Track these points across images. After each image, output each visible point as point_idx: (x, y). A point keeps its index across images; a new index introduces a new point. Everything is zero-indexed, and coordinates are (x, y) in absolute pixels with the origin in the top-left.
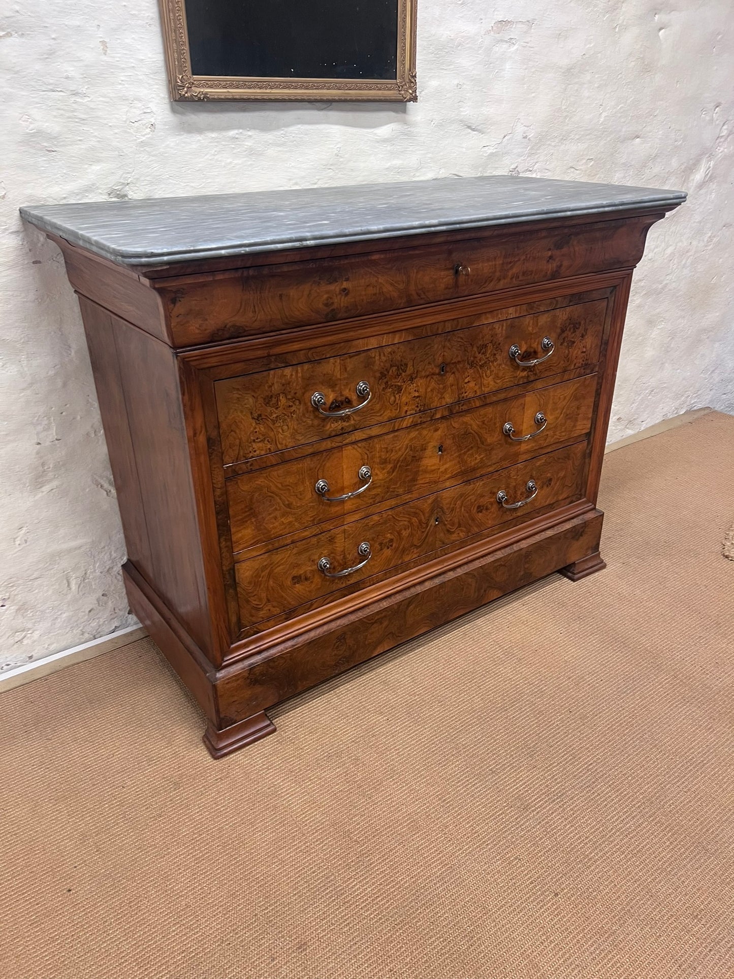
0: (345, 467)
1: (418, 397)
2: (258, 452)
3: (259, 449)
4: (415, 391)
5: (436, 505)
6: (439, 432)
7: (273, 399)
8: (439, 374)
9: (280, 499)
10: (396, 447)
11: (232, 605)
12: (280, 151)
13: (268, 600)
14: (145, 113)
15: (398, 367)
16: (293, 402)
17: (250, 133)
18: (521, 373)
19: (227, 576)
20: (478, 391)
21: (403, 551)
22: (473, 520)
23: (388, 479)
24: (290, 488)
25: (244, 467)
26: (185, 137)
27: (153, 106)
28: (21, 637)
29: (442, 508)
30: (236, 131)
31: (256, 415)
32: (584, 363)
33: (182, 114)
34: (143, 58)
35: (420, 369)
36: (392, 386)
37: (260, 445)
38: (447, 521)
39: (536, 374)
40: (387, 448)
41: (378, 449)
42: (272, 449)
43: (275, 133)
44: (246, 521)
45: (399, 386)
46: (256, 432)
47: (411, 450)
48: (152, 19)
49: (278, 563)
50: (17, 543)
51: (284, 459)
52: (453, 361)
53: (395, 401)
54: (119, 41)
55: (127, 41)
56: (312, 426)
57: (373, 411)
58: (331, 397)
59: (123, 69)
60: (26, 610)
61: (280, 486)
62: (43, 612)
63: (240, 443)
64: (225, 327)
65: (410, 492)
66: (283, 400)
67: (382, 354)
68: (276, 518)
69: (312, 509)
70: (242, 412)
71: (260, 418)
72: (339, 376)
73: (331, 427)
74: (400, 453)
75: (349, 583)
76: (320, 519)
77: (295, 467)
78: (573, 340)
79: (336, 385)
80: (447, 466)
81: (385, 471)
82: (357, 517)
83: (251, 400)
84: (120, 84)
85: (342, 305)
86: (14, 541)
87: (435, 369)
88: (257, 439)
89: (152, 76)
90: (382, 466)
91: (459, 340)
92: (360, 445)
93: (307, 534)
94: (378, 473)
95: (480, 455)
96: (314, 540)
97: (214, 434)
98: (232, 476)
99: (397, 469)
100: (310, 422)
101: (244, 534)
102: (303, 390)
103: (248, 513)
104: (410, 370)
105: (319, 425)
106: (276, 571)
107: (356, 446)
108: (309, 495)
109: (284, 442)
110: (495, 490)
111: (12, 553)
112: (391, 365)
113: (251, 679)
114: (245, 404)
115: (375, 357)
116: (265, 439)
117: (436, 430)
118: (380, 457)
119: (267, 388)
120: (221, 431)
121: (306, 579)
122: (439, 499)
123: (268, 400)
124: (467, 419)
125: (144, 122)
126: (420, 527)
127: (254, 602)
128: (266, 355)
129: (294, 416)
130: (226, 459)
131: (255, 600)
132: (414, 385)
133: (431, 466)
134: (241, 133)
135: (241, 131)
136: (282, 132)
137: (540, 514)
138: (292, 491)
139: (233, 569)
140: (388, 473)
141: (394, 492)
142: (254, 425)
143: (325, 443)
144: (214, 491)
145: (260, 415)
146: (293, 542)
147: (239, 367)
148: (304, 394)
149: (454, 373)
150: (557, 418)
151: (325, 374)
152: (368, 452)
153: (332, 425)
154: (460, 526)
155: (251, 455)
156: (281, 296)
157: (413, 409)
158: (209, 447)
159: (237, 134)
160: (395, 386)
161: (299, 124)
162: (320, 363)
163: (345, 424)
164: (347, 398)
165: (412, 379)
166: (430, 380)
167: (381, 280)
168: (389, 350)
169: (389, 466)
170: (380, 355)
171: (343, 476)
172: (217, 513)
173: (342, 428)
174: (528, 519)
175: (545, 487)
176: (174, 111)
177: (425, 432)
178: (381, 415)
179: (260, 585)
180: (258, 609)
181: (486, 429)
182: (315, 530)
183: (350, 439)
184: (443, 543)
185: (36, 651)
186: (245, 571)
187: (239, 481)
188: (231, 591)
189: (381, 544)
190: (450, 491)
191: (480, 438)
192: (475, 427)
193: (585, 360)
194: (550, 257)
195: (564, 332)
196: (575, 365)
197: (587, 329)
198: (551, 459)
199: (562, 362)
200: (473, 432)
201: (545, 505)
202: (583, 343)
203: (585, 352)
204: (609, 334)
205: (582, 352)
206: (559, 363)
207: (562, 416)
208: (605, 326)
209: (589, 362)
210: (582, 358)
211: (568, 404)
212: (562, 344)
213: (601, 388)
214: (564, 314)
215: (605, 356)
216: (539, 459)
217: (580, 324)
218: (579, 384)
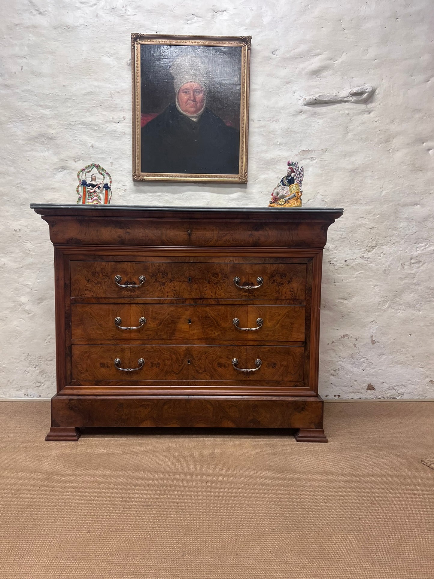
0: (132, 315)
1: (174, 290)
2: (87, 295)
3: (88, 294)
4: (173, 287)
5: (188, 353)
6: (189, 312)
7: (96, 274)
8: (187, 282)
9: (97, 320)
10: (161, 312)
11: (69, 366)
12: (180, 202)
13: (87, 371)
14: (123, 186)
15: (163, 273)
16: (106, 277)
17: (166, 194)
18: (243, 293)
19: (68, 349)
20: (213, 296)
21: (167, 372)
22: (215, 370)
23: (157, 328)
24: (101, 316)
25: (79, 300)
26: (138, 195)
27: (127, 183)
28: (38, 385)
29: (192, 356)
30: (160, 193)
31: (87, 279)
32: (292, 297)
33: (138, 186)
34: (125, 167)
35: (176, 277)
36: (159, 281)
37: (89, 292)
38: (196, 364)
39: (254, 296)
40: (156, 312)
41: (151, 310)
42: (94, 296)
43: (178, 195)
44: (79, 326)
45: (163, 282)
46: (87, 286)
47: (171, 316)
48: (131, 155)
49: (93, 352)
50: (46, 342)
51: (98, 302)
52: (196, 277)
53: (161, 289)
54: (117, 162)
55: (120, 162)
56: (115, 290)
57: (148, 291)
58: (125, 279)
59: (117, 171)
60: (44, 374)
61: (96, 314)
62: (49, 377)
63: (79, 289)
64: (73, 238)
65: (170, 339)
66: (100, 275)
67: (153, 266)
68: (93, 329)
69: (112, 331)
70: (81, 276)
71: (89, 281)
72: (129, 271)
73: (125, 293)
74: (164, 316)
75: (132, 379)
76: (116, 337)
77: (105, 307)
78: (281, 282)
79: (128, 274)
80: (195, 332)
81: (155, 323)
82: (138, 343)
83: (86, 272)
84: (116, 176)
85: (126, 238)
86: (45, 341)
87: (185, 279)
88: (87, 289)
89: (128, 173)
90: (153, 320)
91: (199, 268)
92: (140, 306)
93: (109, 342)
94: (151, 323)
95: (217, 332)
96: (113, 347)
97: (68, 282)
98: (74, 302)
99: (162, 325)
100: (114, 288)
101: (77, 332)
102: (111, 273)
103: (80, 322)
104: (170, 276)
105: (118, 291)
106: (92, 356)
107: (138, 306)
108: (111, 323)
109: (100, 294)
110: (231, 357)
111: (43, 345)
112: (158, 272)
113: (70, 406)
114: (83, 273)
115: (149, 266)
116: (91, 290)
117: (187, 310)
118: (152, 315)
119: (93, 268)
120: (71, 282)
121: (108, 367)
122: (190, 349)
123: (94, 274)
124: (207, 309)
125: (122, 189)
126: (177, 362)
127: (80, 368)
128: (93, 254)
129: (106, 283)
130: (72, 294)
131: (80, 367)
132: (173, 284)
133: (184, 329)
134: (162, 194)
135: (162, 193)
136: (181, 194)
137: (269, 385)
138: (102, 318)
139: (71, 347)
140: (157, 324)
141: (160, 336)
142: (86, 283)
143: (120, 300)
144: (65, 307)
145: (89, 279)
146: (101, 344)
147: (81, 257)
148: (111, 275)
149: (197, 283)
150: (275, 326)
151: (122, 268)
152: (145, 311)
153: (125, 292)
154: (205, 371)
155: (84, 296)
156: (97, 230)
157: (172, 296)
158: (65, 287)
159: (161, 194)
160: (161, 282)
161: (189, 191)
162: (120, 263)
163: (132, 293)
164: (134, 282)
165: (171, 281)
166: (182, 284)
167: (147, 231)
168: (157, 264)
169: (157, 322)
170: (152, 266)
171: (130, 319)
172: (66, 318)
173: (131, 295)
174: (258, 385)
175: (271, 367)
176: (135, 185)
177: (180, 310)
178: (153, 294)
179: (83, 360)
180: (81, 373)
181: (221, 318)
182: (113, 342)
183: (134, 301)
184: (194, 378)
185: (42, 394)
186: (76, 351)
187: (77, 306)
188: (69, 358)
189: (152, 363)
190: (198, 347)
191: (217, 323)
192: (213, 316)
193: (293, 296)
194: (251, 234)
195: (273, 277)
196: (285, 297)
197: (292, 279)
198: (273, 350)
199: (274, 293)
200: (211, 317)
201: (273, 380)
202: (290, 286)
203: (292, 291)
204: (311, 284)
205: (291, 291)
206: (272, 293)
207: (278, 325)
208: (308, 279)
209: (297, 298)
210: (290, 294)
211: (282, 319)
212: (272, 283)
213: (311, 316)
214: (272, 267)
215: (311, 297)
216: (264, 348)
217: (286, 275)
218: (290, 309)
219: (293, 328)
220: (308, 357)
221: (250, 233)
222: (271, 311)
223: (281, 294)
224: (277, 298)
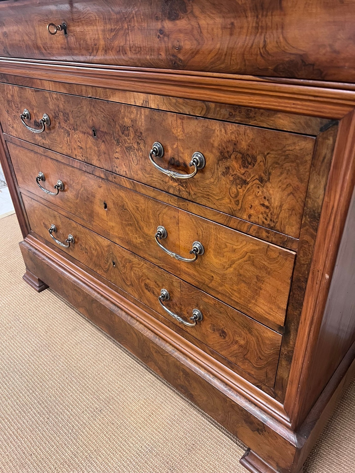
0: (50, 172)
1: (81, 148)
4: (78, 141)
5: (111, 251)
6: (102, 189)
7: (10, 103)
8: (92, 136)
10: (75, 180)
13: (37, 226)
15: (63, 114)
19: (19, 196)
20: (127, 173)
21: (96, 264)
22: (143, 292)
23: (75, 202)
24: (29, 166)
25: (9, 138)
29: (116, 258)
31: (6, 110)
35: (78, 123)
36: (63, 128)
37: (12, 129)
38: (121, 271)
39: (189, 193)
40: (70, 176)
41: (65, 173)
42: (17, 135)
44: (19, 172)
45: (67, 130)
46: (9, 120)
47: (85, 190)
49: (35, 207)
51: (22, 145)
52: (101, 130)
53: (67, 142)
56: (29, 132)
63: (5, 123)
65: (90, 223)
66: (14, 106)
70: (1, 104)
71: (8, 112)
72: (33, 103)
74: (79, 187)
75: (69, 253)
77: (28, 154)
78: (244, 177)
80: (113, 224)
83: (3, 99)
87: (88, 129)
88: (10, 125)
95: (139, 237)
98: (7, 141)
99: (79, 198)
102: (20, 104)
103: (18, 168)
104: (71, 120)
106: (36, 211)
109: (20, 134)
110: (159, 283)
112: (59, 109)
115: (48, 97)
119: (6, 94)
122: (112, 247)
124: (122, 194)
126: (103, 257)
127: (32, 221)
130: (3, 129)
132: (77, 135)
133: (101, 215)
138: (31, 168)
139: (21, 194)
140: (74, 196)
141: (81, 214)
142: (7, 115)
143: (36, 147)
144: (3, 144)
148: (21, 107)
149: (104, 141)
150: (224, 268)
152: (60, 171)
154: (132, 285)
155: (11, 133)
157: (80, 157)
165: (74, 129)
166: (87, 138)
169: (74, 192)
172: (7, 158)
175: (217, 333)
178: (62, 147)
181: (141, 217)
183: (48, 154)
184: (122, 286)
186: (26, 201)
187: (11, 146)
189: (81, 245)
190: (120, 249)
191: (137, 221)
192: (131, 208)
193: (268, 219)
194: (161, 31)
195: (226, 158)
196: (250, 216)
197: (270, 174)
198: (222, 308)
199: (226, 200)
200: (129, 210)
201: (220, 353)
202: (262, 192)
203: (267, 207)
204: (320, 204)
205: (263, 205)
206: (222, 199)
207: (232, 269)
208: (312, 186)
209: (278, 226)
210: (262, 213)
211: (241, 260)
212: (224, 174)
213: (307, 281)
214: (223, 130)
215: (314, 237)
216: (206, 297)
217: (254, 159)
218: (257, 248)
219: (261, 289)
220: (289, 359)
221: (159, 25)
222: (218, 236)
223: (240, 205)
224: (233, 214)
